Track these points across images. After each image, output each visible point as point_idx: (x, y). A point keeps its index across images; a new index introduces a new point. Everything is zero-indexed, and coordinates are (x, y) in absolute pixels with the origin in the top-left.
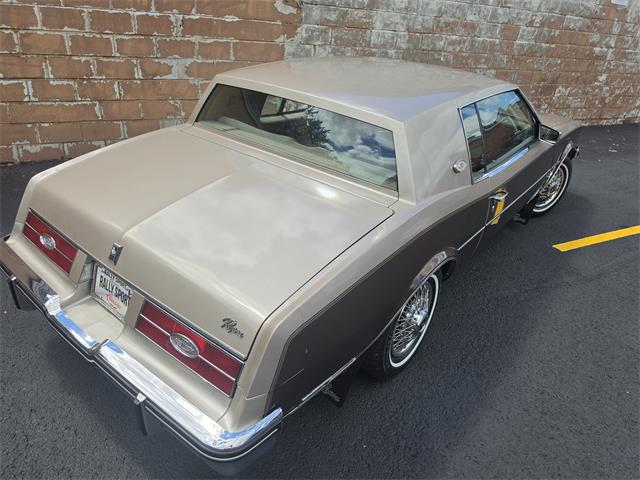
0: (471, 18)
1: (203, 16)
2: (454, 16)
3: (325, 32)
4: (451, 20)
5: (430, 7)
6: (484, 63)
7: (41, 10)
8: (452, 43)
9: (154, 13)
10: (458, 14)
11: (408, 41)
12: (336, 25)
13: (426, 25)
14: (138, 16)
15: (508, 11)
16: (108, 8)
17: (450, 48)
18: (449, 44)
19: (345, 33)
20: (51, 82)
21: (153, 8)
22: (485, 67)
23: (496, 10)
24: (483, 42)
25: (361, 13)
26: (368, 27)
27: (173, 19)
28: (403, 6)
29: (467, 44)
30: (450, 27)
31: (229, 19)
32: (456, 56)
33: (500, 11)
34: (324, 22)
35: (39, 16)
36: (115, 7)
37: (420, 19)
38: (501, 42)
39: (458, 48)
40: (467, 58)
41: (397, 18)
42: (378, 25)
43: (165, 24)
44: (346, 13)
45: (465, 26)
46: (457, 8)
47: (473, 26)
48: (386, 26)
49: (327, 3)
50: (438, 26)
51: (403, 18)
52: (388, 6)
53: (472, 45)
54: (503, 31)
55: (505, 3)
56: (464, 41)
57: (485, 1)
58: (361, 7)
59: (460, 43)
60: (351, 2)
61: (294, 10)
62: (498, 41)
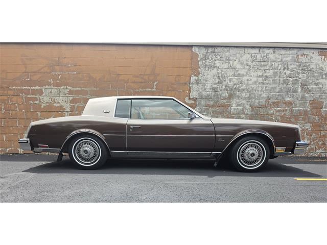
0: (288, 99)
2: (277, 99)
3: (208, 109)
4: (276, 101)
5: (262, 96)
6: (302, 120)
8: (279, 111)
10: (279, 98)
11: (252, 111)
12: (213, 106)
13: (261, 103)
15: (312, 95)
17: (278, 114)
18: (277, 112)
19: (218, 109)
22: (303, 122)
23: (304, 95)
24: (299, 110)
25: (225, 101)
26: (230, 106)
28: (247, 96)
29: (288, 111)
30: (276, 104)
32: (282, 117)
33: (307, 95)
34: (208, 105)
37: (257, 101)
38: (311, 110)
39: (283, 114)
40: (290, 118)
41: (244, 102)
42: (234, 105)
44: (217, 101)
45: (285, 103)
46: (278, 96)
47: (290, 103)
48: (238, 105)
49: (208, 98)
50: (268, 104)
51: (247, 101)
52: (238, 97)
53: (292, 111)
54: (311, 104)
55: (309, 92)
56: (286, 110)
57: (295, 91)
58: (225, 99)
59: (283, 111)
60: (220, 97)
61: (193, 102)
62: (309, 109)
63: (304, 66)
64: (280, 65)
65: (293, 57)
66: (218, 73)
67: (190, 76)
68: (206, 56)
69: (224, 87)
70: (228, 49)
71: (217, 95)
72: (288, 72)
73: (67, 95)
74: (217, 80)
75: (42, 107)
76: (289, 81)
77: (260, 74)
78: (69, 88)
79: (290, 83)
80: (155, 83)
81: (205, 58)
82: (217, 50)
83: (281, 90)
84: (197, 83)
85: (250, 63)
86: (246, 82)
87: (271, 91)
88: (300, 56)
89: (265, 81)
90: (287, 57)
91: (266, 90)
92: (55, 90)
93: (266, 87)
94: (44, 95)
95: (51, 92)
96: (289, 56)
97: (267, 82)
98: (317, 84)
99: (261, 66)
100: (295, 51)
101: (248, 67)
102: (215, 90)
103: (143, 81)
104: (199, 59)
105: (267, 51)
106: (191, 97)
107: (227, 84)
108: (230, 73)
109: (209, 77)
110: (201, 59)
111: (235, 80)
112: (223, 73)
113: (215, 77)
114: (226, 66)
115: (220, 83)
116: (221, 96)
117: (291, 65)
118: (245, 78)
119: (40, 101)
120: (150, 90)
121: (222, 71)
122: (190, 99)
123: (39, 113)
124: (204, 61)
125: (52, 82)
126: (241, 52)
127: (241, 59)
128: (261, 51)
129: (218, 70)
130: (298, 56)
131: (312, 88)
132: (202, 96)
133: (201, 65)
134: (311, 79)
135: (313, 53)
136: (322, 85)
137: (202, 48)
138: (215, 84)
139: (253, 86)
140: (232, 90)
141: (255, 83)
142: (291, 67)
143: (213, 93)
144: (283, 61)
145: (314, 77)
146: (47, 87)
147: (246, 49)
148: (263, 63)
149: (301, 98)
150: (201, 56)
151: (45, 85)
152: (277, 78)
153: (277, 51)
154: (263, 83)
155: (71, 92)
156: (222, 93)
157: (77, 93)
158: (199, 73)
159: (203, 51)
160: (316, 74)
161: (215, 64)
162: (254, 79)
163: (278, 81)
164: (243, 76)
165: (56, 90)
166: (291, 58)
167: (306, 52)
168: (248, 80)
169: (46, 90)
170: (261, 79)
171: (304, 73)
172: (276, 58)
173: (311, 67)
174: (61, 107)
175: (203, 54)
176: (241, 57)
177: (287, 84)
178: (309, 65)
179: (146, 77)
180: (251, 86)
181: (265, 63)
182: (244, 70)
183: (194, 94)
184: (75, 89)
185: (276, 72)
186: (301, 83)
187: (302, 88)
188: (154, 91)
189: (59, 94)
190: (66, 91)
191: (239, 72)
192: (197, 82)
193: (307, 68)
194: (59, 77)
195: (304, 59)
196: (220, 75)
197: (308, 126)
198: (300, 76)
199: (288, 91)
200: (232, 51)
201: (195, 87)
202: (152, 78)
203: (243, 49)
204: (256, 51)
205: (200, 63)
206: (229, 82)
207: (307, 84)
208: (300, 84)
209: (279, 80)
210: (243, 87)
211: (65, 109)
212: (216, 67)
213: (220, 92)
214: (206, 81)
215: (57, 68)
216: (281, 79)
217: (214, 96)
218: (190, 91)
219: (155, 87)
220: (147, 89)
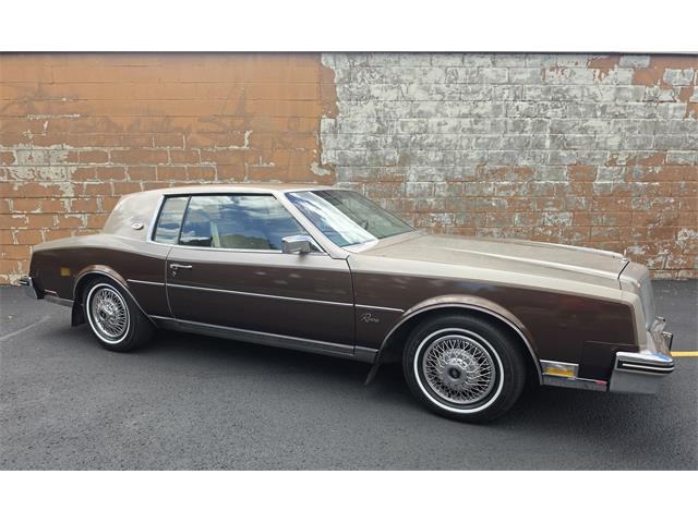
0: (523, 163)
1: (253, 181)
2: (501, 162)
3: (359, 187)
4: (498, 167)
5: (469, 158)
6: (553, 206)
8: (504, 188)
9: (216, 182)
10: (506, 160)
11: (448, 190)
12: (369, 181)
13: (467, 173)
15: (574, 152)
16: (185, 179)
17: (502, 193)
18: (500, 190)
19: (378, 187)
21: (216, 178)
22: (555, 209)
23: (557, 154)
24: (546, 185)
25: (393, 169)
26: (404, 179)
28: (438, 159)
29: (524, 188)
30: (499, 174)
32: (511, 200)
33: (563, 153)
34: (360, 179)
36: (191, 180)
37: (459, 169)
38: (571, 185)
39: (513, 193)
40: (528, 202)
41: (433, 171)
42: (412, 178)
44: (378, 170)
45: (517, 171)
46: (504, 155)
47: (528, 171)
48: (421, 178)
49: (358, 163)
50: (482, 174)
51: (440, 170)
52: (421, 161)
53: (532, 189)
54: (572, 172)
55: (568, 146)
56: (520, 186)
57: (539, 146)
58: (393, 164)
59: (514, 189)
60: (382, 161)
61: (328, 173)
62: (567, 183)
63: (557, 92)
64: (507, 91)
65: (533, 73)
66: (377, 111)
67: (320, 119)
68: (350, 74)
69: (390, 140)
70: (396, 58)
71: (378, 157)
72: (524, 106)
73: (65, 163)
74: (376, 126)
75: (16, 188)
76: (525, 124)
77: (465, 110)
78: (68, 147)
79: (529, 128)
80: (247, 134)
81: (349, 78)
82: (372, 61)
83: (509, 145)
84: (335, 133)
85: (443, 87)
86: (436, 129)
87: (487, 146)
88: (547, 71)
89: (475, 127)
90: (521, 73)
91: (477, 145)
92: (38, 152)
93: (478, 138)
94: (16, 163)
95: (31, 158)
96: (525, 71)
97: (480, 126)
98: (584, 130)
99: (467, 93)
100: (538, 60)
101: (439, 97)
102: (371, 146)
103: (221, 129)
104: (335, 81)
105: (479, 61)
106: (324, 163)
107: (397, 133)
108: (402, 110)
109: (358, 118)
110: (342, 81)
111: (412, 124)
112: (387, 110)
113: (371, 120)
114: (393, 94)
115: (381, 131)
116: (384, 159)
117: (530, 89)
118: (433, 121)
119: (10, 177)
120: (237, 148)
121: (385, 106)
122: (320, 166)
123: (11, 203)
124: (346, 86)
125: (31, 137)
126: (423, 64)
127: (424, 80)
128: (466, 61)
130: (544, 70)
131: (574, 138)
132: (345, 160)
133: (341, 94)
134: (570, 121)
135: (577, 64)
136: (595, 132)
137: (340, 56)
138: (372, 134)
139: (449, 137)
140: (407, 146)
141: (455, 129)
142: (529, 94)
143: (369, 154)
144: (514, 81)
145: (578, 114)
146: (21, 146)
147: (434, 57)
148: (470, 88)
149: (552, 159)
150: (339, 75)
151: (18, 144)
152: (501, 117)
153: (500, 61)
154: (472, 131)
155: (72, 157)
156: (387, 153)
157: (87, 157)
158: (337, 111)
159: (345, 63)
160: (582, 110)
161: (369, 91)
162: (453, 123)
163: (502, 124)
164: (429, 115)
165: (40, 154)
166: (529, 75)
167: (561, 62)
168: (439, 124)
169: (21, 153)
170: (466, 122)
171: (556, 107)
172: (498, 75)
173: (573, 93)
174: (55, 189)
175: (344, 71)
176: (425, 74)
177: (523, 131)
178: (568, 90)
179: (227, 122)
180: (445, 136)
181: (475, 87)
182: (431, 103)
183: (329, 156)
184: (80, 150)
185: (499, 107)
186: (551, 129)
187: (553, 138)
188: (245, 151)
189: (47, 161)
190: (63, 155)
191: (421, 108)
192: (335, 130)
193: (564, 97)
194: (45, 125)
195: (555, 77)
196: (381, 115)
197: (565, 218)
198: (549, 113)
199: (524, 146)
200: (405, 62)
201: (330, 141)
202: (239, 122)
203: (428, 58)
204: (457, 61)
205: (338, 89)
206: (399, 128)
207: (563, 130)
208: (549, 131)
209: (506, 123)
210: (430, 140)
211: (62, 192)
212: (372, 97)
213: (383, 151)
214: (353, 127)
215: (38, 105)
216: (510, 121)
217: (371, 159)
218: (320, 149)
219: (247, 141)
220: (231, 147)
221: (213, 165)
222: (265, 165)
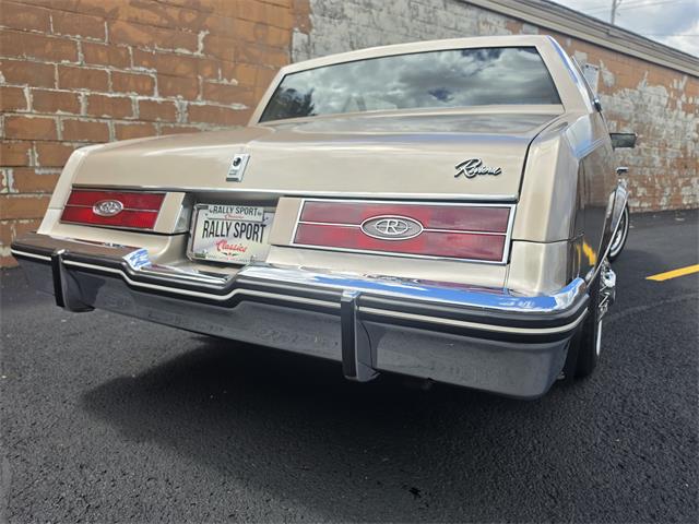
1: (210, 103)
7: (32, 92)
9: (156, 98)
14: (140, 101)
16: (107, 91)
20: (37, 171)
21: (156, 93)
27: (177, 105)
31: (236, 107)
35: (29, 97)
36: (116, 91)
43: (168, 110)
65: (472, 24)
66: (351, 34)
67: (291, 31)
80: (202, 35)
84: (307, 52)
85: (407, 20)
88: (481, 25)
90: (464, 22)
96: (466, 20)
99: (425, 32)
100: (475, 12)
101: (404, 31)
103: (165, 22)
108: (373, 38)
109: (332, 39)
112: (360, 35)
113: (344, 44)
114: (365, 18)
120: (187, 52)
121: (358, 30)
127: (392, 9)
129: (349, 27)
130: (478, 23)
133: (314, 5)
135: (499, 23)
144: (459, 28)
148: (428, 26)
153: (450, 5)
161: (343, 10)
166: (469, 25)
172: (448, 19)
179: (174, 13)
181: (431, 28)
182: (397, 36)
188: (198, 57)
191: (389, 39)
192: (307, 49)
196: (354, 40)
202: (190, 17)
212: (345, 17)
214: (326, 49)
219: (201, 45)
220: (179, 50)
221: (152, 72)
222: (225, 81)
